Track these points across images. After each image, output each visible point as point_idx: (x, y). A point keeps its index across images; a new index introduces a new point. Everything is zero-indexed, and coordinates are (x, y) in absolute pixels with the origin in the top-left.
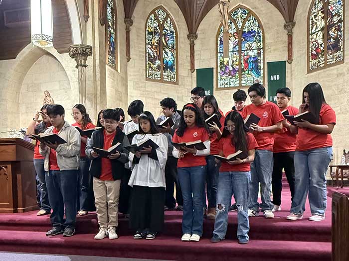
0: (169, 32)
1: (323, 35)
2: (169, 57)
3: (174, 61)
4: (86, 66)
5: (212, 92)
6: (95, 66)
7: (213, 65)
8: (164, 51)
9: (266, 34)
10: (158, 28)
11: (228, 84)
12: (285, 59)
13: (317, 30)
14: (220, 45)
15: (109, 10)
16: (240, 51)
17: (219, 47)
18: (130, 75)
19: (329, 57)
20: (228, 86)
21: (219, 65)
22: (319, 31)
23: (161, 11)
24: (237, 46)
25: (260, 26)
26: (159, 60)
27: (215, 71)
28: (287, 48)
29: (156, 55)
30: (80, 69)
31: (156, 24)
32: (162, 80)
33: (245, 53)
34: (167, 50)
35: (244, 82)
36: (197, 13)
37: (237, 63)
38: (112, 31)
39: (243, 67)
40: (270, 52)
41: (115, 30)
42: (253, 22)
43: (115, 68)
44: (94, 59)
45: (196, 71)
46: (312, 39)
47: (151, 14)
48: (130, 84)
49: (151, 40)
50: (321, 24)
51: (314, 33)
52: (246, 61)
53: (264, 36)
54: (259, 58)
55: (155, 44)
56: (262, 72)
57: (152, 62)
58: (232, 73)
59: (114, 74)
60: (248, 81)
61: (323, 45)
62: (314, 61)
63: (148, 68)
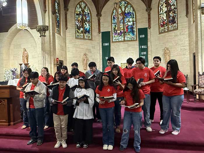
0: (87, 13)
1: (166, 15)
2: (87, 26)
3: (90, 28)
4: (45, 36)
5: (110, 44)
6: (50, 36)
7: (110, 30)
8: (84, 23)
9: (137, 14)
10: (81, 11)
11: (118, 39)
12: (147, 26)
13: (163, 12)
14: (113, 19)
15: (56, 4)
16: (124, 23)
17: (113, 21)
18: (67, 37)
19: (170, 26)
20: (118, 41)
21: (113, 30)
22: (164, 13)
23: (83, 3)
24: (122, 20)
25: (134, 10)
26: (82, 28)
27: (111, 33)
28: (148, 21)
29: (80, 26)
30: (42, 38)
31: (80, 10)
32: (84, 39)
33: (126, 23)
34: (86, 23)
35: (126, 38)
36: (101, 4)
37: (122, 29)
38: (58, 15)
39: (125, 31)
40: (139, 23)
41: (60, 14)
42: (130, 8)
43: (60, 34)
44: (49, 32)
45: (101, 33)
46: (160, 17)
47: (77, 5)
48: (67, 41)
49: (78, 18)
50: (165, 9)
51: (162, 14)
52: (127, 28)
53: (136, 15)
54: (134, 26)
55: (80, 20)
56: (135, 33)
57: (78, 29)
58: (120, 34)
59: (59, 37)
60: (128, 38)
61: (166, 20)
62: (162, 28)
63: (76, 32)
